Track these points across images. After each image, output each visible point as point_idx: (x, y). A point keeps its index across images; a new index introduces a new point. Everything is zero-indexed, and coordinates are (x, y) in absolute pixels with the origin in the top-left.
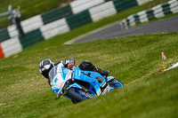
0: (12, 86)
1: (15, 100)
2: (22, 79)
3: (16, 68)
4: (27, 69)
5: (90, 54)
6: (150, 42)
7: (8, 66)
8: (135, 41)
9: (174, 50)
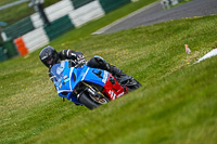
0: (13, 98)
1: (12, 116)
2: (24, 88)
3: (19, 74)
4: (32, 75)
5: (107, 51)
6: (178, 30)
7: (12, 72)
8: (161, 30)
9: (201, 39)
